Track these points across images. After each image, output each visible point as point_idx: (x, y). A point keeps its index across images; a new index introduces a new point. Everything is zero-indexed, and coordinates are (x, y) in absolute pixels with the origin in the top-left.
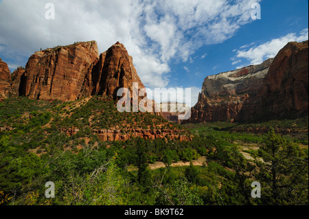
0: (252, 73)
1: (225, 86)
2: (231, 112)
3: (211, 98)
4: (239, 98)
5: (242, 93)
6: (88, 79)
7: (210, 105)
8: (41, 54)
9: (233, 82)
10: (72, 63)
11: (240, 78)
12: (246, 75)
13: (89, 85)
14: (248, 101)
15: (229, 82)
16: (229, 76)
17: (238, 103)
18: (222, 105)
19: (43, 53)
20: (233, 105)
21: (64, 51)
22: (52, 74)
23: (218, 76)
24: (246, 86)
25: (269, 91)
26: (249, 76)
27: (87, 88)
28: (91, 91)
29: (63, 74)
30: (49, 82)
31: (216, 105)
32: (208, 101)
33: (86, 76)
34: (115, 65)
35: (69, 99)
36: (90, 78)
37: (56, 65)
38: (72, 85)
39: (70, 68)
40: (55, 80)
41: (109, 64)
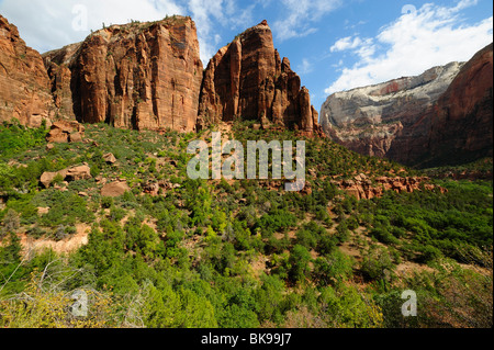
0: (406, 89)
1: (364, 109)
2: (375, 149)
3: (341, 127)
4: (387, 128)
5: (391, 121)
7: (341, 139)
8: (107, 37)
9: (377, 104)
10: (182, 57)
11: (386, 97)
12: (395, 91)
13: (212, 103)
14: (400, 134)
15: (371, 103)
16: (370, 94)
17: (386, 137)
18: (361, 139)
19: (109, 34)
20: (378, 140)
21: (165, 33)
22: (150, 77)
23: (351, 93)
24: (397, 110)
25: (448, 118)
26: (401, 94)
27: (210, 108)
29: (169, 79)
30: (149, 94)
31: (351, 139)
32: (338, 134)
33: (203, 84)
34: (271, 64)
35: (185, 127)
36: (213, 90)
37: (154, 61)
38: (186, 101)
39: (180, 68)
40: (159, 90)
41: (257, 64)
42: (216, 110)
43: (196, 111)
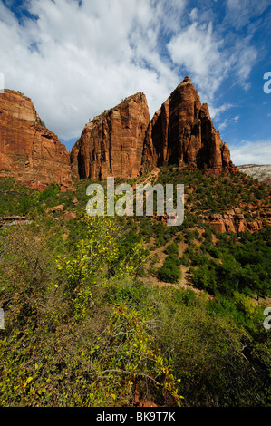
6: (148, 146)
8: (91, 126)
10: (127, 127)
13: (151, 154)
19: (92, 124)
21: (116, 114)
22: (108, 146)
27: (150, 159)
28: (155, 161)
29: (119, 144)
30: (107, 158)
33: (145, 142)
34: (189, 114)
35: (130, 175)
36: (151, 145)
37: (110, 135)
38: (131, 157)
39: (126, 135)
40: (112, 153)
41: (179, 117)
42: (152, 159)
43: (140, 162)
